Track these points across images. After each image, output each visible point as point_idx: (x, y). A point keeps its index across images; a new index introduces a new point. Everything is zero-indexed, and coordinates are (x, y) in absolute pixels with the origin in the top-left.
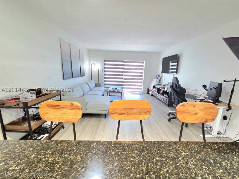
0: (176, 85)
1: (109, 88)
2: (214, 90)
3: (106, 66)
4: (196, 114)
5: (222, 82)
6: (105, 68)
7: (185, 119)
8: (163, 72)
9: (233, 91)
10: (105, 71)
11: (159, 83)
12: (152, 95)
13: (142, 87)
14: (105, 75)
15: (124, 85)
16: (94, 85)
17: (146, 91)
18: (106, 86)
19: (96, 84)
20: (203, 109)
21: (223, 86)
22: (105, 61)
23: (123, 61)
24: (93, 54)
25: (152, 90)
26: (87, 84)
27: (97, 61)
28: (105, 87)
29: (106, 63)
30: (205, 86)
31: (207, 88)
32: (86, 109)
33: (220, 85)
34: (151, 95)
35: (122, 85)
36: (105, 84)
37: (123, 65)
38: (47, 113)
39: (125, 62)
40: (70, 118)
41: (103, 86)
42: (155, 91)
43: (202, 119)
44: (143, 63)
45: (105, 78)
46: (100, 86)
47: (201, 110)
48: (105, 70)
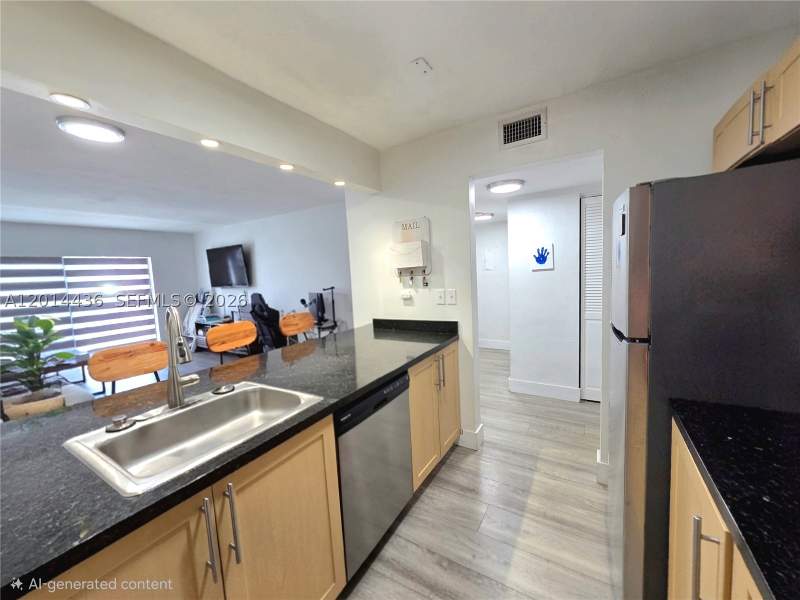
0: (260, 306)
2: (314, 305)
5: (322, 292)
8: (215, 283)
9: (333, 302)
12: (199, 350)
21: (324, 297)
30: (303, 301)
31: (308, 302)
33: (320, 297)
35: (69, 345)
37: (58, 273)
38: (108, 369)
39: (68, 262)
44: (144, 262)
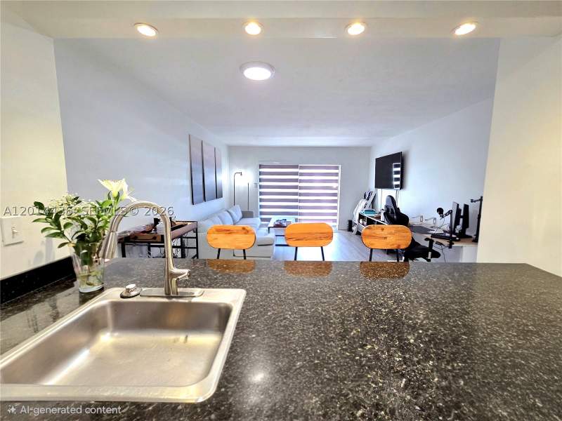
0: (392, 210)
1: (269, 220)
3: (262, 177)
4: (385, 238)
5: (469, 203)
6: (260, 180)
7: (372, 244)
8: (377, 186)
9: (479, 217)
10: (261, 187)
11: (371, 209)
12: (359, 233)
13: (337, 218)
14: (261, 194)
15: (301, 214)
16: (241, 215)
17: (346, 226)
18: (264, 217)
19: (243, 213)
20: (393, 231)
22: (261, 166)
23: (296, 167)
24: (238, 153)
25: (357, 222)
26: (228, 211)
27: (246, 167)
28: (262, 219)
29: (262, 170)
30: (440, 210)
32: (234, 255)
33: (467, 207)
34: (355, 232)
35: (296, 214)
36: (262, 213)
37: (296, 174)
38: (216, 239)
39: (302, 168)
40: (241, 245)
41: (257, 217)
42: (363, 224)
43: (393, 245)
44: (337, 168)
45: (261, 200)
46: (252, 217)
47: (391, 234)
48: (262, 183)
